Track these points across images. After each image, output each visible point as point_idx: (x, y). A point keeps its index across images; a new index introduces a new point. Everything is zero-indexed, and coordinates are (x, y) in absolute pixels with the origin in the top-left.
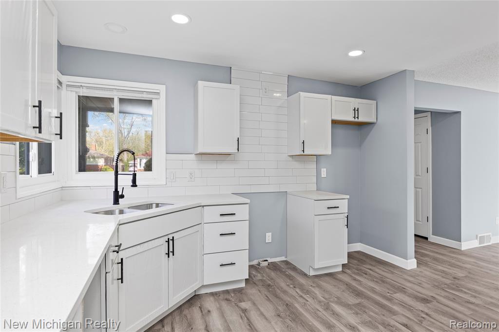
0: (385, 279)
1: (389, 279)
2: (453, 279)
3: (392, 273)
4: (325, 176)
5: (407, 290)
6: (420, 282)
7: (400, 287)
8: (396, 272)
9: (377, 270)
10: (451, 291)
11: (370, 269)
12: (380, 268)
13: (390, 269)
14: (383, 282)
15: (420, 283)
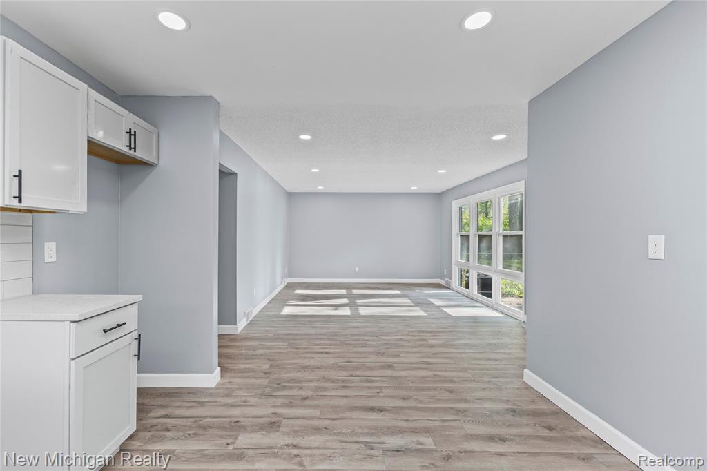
0: (201, 422)
1: (206, 417)
2: (264, 376)
3: (202, 404)
4: (54, 259)
5: (242, 422)
6: (243, 399)
7: (231, 422)
8: (204, 400)
9: (178, 412)
10: (280, 394)
11: (166, 416)
12: (178, 404)
13: (192, 399)
14: (204, 428)
15: (245, 402)
